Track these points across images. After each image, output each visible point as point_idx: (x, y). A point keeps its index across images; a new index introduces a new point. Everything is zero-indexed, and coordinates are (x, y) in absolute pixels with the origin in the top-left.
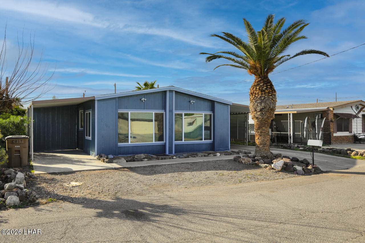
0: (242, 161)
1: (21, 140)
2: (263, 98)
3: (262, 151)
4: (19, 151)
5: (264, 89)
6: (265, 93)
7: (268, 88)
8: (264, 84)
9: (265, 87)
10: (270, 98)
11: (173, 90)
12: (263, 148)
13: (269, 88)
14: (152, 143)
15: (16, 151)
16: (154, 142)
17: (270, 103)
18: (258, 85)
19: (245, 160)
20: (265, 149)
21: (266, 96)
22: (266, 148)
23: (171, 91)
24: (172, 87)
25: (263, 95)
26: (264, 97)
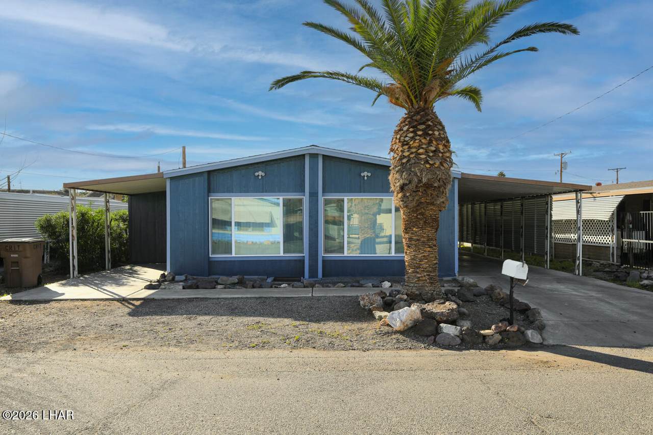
0: (359, 302)
1: (19, 246)
2: (404, 161)
3: (412, 283)
4: (18, 262)
5: (407, 139)
6: (408, 148)
7: (417, 135)
8: (409, 128)
9: (411, 135)
10: (421, 159)
11: (317, 154)
12: (413, 274)
13: (420, 136)
14: (279, 255)
15: (13, 262)
16: (282, 254)
17: (421, 171)
18: (400, 130)
19: (365, 301)
20: (419, 278)
21: (412, 156)
22: (420, 276)
23: (314, 156)
24: (312, 147)
25: (404, 154)
26: (409, 156)
